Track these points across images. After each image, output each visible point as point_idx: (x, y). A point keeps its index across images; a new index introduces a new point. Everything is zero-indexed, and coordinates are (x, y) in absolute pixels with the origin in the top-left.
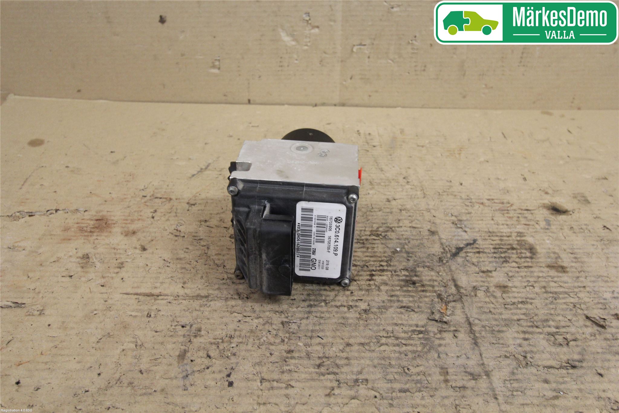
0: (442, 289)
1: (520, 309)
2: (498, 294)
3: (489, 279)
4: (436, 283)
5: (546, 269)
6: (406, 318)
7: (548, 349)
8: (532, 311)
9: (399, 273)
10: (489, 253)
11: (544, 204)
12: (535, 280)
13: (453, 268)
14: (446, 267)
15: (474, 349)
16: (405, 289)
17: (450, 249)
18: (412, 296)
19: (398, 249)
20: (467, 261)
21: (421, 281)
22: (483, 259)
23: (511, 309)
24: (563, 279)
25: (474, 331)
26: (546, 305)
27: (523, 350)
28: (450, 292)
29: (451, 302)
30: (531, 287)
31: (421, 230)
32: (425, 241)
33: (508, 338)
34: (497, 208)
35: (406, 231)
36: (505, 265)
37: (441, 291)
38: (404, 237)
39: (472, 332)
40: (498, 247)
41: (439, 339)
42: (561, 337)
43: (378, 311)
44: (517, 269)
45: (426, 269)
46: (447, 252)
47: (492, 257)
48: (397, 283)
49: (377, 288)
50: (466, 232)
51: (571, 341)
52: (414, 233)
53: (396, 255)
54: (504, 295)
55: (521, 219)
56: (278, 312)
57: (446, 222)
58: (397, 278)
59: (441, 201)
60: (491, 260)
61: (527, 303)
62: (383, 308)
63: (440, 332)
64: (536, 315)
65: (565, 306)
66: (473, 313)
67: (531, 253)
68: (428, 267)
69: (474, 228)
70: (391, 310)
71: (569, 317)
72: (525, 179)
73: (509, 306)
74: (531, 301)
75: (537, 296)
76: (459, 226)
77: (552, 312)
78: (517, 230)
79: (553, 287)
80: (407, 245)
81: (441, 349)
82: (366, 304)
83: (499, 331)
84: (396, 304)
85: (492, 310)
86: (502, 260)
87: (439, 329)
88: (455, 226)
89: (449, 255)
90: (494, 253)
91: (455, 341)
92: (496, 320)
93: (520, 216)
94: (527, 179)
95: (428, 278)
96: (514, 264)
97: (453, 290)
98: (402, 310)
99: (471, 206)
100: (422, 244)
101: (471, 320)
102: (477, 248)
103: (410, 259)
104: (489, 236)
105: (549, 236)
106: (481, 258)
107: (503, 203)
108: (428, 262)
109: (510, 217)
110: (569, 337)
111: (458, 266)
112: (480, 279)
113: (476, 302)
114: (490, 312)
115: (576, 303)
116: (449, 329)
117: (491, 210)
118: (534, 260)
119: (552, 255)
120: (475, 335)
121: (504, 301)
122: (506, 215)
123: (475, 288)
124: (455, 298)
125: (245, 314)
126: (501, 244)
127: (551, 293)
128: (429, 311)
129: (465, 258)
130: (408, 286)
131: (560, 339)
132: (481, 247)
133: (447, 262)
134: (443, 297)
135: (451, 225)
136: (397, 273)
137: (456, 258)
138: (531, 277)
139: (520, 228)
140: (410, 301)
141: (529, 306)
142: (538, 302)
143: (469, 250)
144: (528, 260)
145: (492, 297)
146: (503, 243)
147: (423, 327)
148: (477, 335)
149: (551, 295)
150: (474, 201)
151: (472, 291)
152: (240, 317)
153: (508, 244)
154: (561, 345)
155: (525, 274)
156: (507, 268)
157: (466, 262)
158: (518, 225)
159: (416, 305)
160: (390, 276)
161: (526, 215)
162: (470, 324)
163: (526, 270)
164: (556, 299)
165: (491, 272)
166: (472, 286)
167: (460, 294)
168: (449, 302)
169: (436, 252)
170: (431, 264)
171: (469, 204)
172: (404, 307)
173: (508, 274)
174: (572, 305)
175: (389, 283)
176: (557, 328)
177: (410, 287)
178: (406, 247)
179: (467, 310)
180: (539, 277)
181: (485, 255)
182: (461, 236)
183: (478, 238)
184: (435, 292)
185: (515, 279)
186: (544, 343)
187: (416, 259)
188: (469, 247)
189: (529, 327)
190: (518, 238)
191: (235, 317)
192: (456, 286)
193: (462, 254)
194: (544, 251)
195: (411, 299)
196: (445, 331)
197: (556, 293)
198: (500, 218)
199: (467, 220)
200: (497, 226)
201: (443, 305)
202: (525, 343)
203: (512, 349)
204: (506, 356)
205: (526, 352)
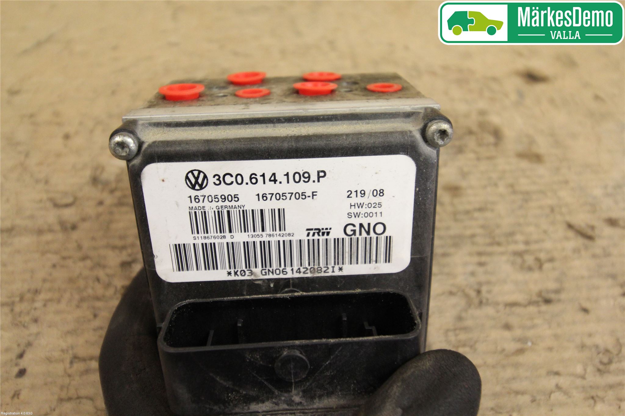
5: (515, 160)
42: (532, 258)
51: (545, 262)
55: (485, 91)
67: (496, 137)
78: (479, 107)
79: (524, 185)
93: (484, 87)
96: (472, 155)
105: (522, 113)
118: (499, 147)
119: (525, 140)
127: (520, 193)
131: (530, 260)
138: (495, 171)
144: (492, 147)
149: (521, 196)
158: (480, 99)
161: (493, 86)
163: (488, 162)
164: (527, 202)
176: (527, 243)
190: (480, 118)
194: (513, 134)
197: (528, 193)
202: (480, 270)
203: (461, 280)
204: (451, 293)
205: (480, 284)
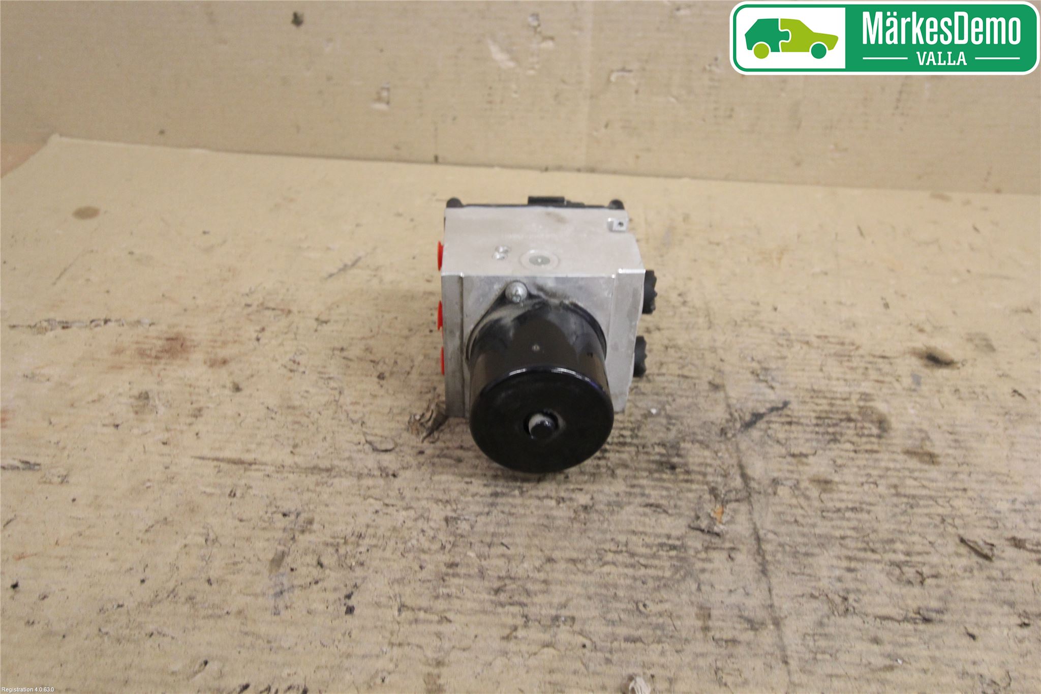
0: (719, 479)
1: (848, 520)
2: (814, 492)
3: (801, 468)
4: (710, 470)
5: (902, 457)
6: (653, 522)
7: (887, 589)
8: (867, 525)
9: (650, 450)
10: (807, 425)
11: (914, 348)
12: (881, 473)
13: (743, 446)
14: (732, 445)
15: (759, 581)
16: (656, 475)
17: (742, 414)
18: (667, 489)
19: (654, 411)
20: (768, 436)
21: (686, 464)
22: (795, 435)
23: (832, 519)
24: (928, 475)
25: (764, 551)
26: (894, 515)
27: (844, 587)
28: (732, 485)
29: (731, 501)
30: (872, 486)
31: (697, 381)
32: (701, 400)
33: (820, 566)
34: (832, 351)
35: (672, 382)
36: (832, 445)
37: (717, 483)
38: (667, 391)
39: (760, 552)
40: (824, 415)
41: (703, 560)
42: (913, 570)
43: (607, 509)
44: (852, 454)
45: (697, 445)
46: (735, 420)
47: (812, 432)
48: (644, 465)
49: (609, 472)
50: (772, 388)
51: (928, 577)
52: (684, 386)
53: (649, 420)
54: (824, 496)
55: (871, 372)
56: (441, 501)
57: (741, 371)
58: (646, 457)
59: (737, 336)
60: (809, 436)
61: (862, 510)
62: (616, 505)
63: (707, 549)
64: (874, 531)
65: (926, 520)
66: (767, 522)
67: (880, 428)
68: (701, 443)
69: (787, 383)
70: (629, 509)
71: (931, 539)
72: (886, 306)
73: (830, 514)
74: (868, 508)
75: (881, 500)
76: (761, 377)
77: (903, 528)
78: (861, 390)
79: (910, 487)
80: (670, 405)
81: (704, 577)
82: (589, 497)
83: (807, 554)
84: (639, 500)
85: (800, 519)
86: (828, 437)
87: (706, 544)
88: (756, 378)
89: (738, 425)
90: (817, 425)
91: (729, 565)
92: (804, 535)
93: (869, 366)
94: (890, 306)
95: (697, 460)
96: (848, 446)
97: (738, 482)
98: (648, 510)
99: (788, 346)
100: (696, 405)
101: (761, 533)
102: (788, 416)
103: (671, 427)
104: (812, 397)
105: (915, 402)
106: (793, 432)
107: (843, 344)
108: (702, 434)
109: (852, 368)
110: (926, 570)
111: (752, 444)
112: (786, 467)
113: (774, 504)
114: (796, 521)
115: (946, 516)
116: (723, 546)
117: (821, 355)
118: (883, 440)
119: (916, 434)
120: (764, 558)
121: (822, 505)
122: (846, 364)
123: (775, 482)
124: (739, 496)
125: (387, 501)
126: (831, 412)
127: (905, 496)
128: (693, 514)
129: (766, 431)
130: (662, 471)
131: (910, 572)
132: (796, 414)
133: (734, 435)
134: (719, 492)
135: (750, 376)
136: (645, 450)
137: (749, 430)
138: (875, 468)
139: (866, 387)
140: (662, 497)
141: (864, 516)
142: (880, 511)
143: (773, 419)
144: (873, 439)
145: (802, 498)
146: (834, 409)
147: (678, 539)
148: (768, 558)
149: (905, 500)
150: (793, 337)
151: (770, 486)
152: (378, 505)
153: (843, 413)
154: (909, 582)
155: (865, 462)
156: (835, 451)
157: (766, 438)
158: (864, 381)
159: (672, 503)
160: (634, 453)
161: (881, 366)
162: (758, 539)
163: (867, 456)
164: (912, 507)
165: (806, 456)
166: (772, 478)
167: (749, 490)
168: (727, 502)
169: (717, 418)
170: (706, 438)
171: (784, 343)
172: (651, 505)
173: (835, 462)
174: (938, 519)
175: (631, 464)
176: (908, 554)
177: (667, 473)
178: (668, 407)
179: (756, 516)
180: (888, 469)
181: (800, 428)
182: (764, 394)
183: (792, 399)
184: (707, 483)
185: (845, 471)
186: (883, 578)
187: (681, 428)
188: (775, 413)
189: (860, 550)
190: (862, 404)
191: (371, 505)
192: (744, 476)
193: (761, 425)
194: (902, 426)
195: (664, 493)
196: (714, 549)
197: (914, 497)
198: (834, 369)
199: (778, 369)
200: (827, 381)
201: (718, 506)
202: (849, 576)
203: (824, 584)
204: (812, 596)
205: (848, 591)
